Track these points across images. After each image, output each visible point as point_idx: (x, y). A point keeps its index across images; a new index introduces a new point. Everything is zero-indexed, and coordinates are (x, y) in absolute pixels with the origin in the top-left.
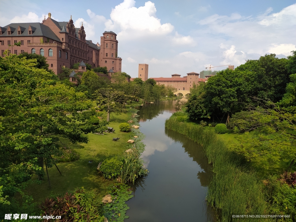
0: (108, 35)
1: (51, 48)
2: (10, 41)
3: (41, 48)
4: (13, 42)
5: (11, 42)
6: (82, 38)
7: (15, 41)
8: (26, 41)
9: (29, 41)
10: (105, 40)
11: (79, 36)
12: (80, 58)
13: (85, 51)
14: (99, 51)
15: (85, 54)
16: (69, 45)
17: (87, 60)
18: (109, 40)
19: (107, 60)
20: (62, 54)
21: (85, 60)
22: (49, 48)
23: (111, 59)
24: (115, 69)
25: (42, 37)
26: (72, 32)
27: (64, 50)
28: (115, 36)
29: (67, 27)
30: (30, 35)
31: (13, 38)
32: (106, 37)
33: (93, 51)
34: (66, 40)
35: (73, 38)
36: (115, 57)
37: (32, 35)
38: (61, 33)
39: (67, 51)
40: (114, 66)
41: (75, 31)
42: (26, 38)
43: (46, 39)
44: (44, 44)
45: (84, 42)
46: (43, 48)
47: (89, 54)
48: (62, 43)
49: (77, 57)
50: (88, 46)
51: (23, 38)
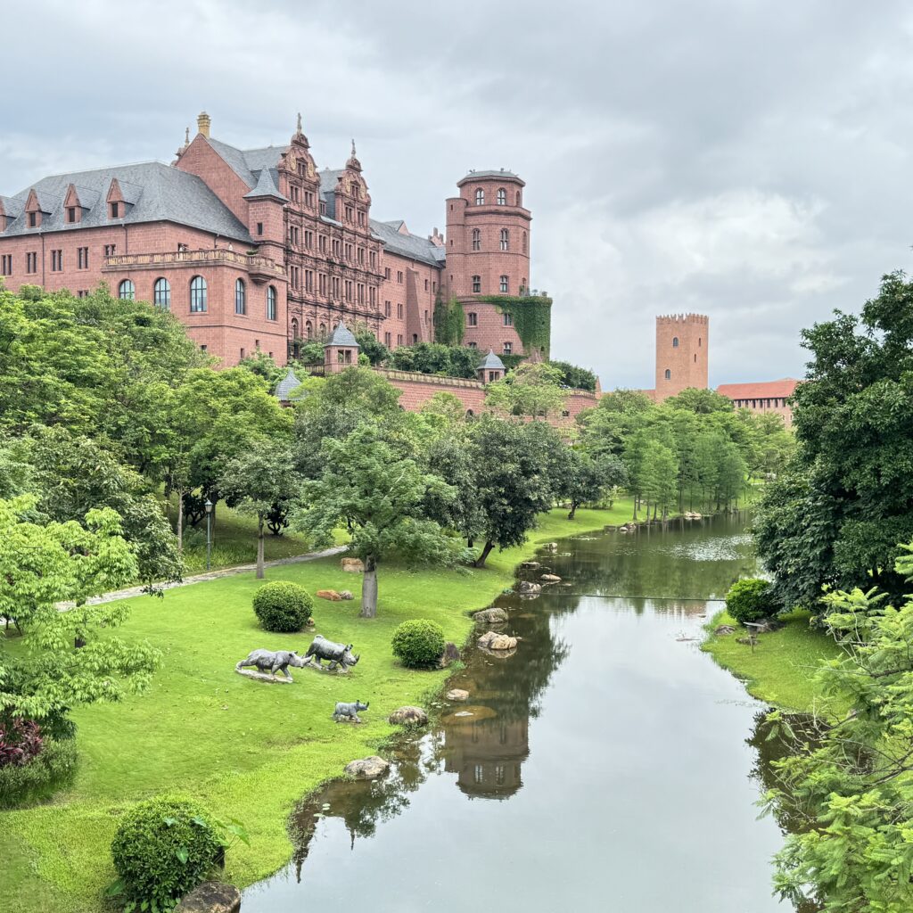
0: (480, 190)
1: (200, 272)
2: (35, 254)
4: (48, 255)
5: (39, 257)
6: (355, 213)
7: (54, 252)
8: (99, 250)
9: (109, 250)
10: (467, 214)
11: (341, 207)
12: (343, 309)
13: (368, 274)
14: (440, 267)
15: (367, 290)
16: (288, 251)
17: (378, 317)
18: (487, 208)
19: (477, 309)
20: (249, 298)
21: (367, 316)
22: (192, 273)
23: (497, 302)
24: (518, 349)
25: (167, 228)
26: (301, 193)
27: (258, 279)
28: (516, 189)
29: (281, 171)
30: (115, 222)
31: (48, 240)
32: (471, 200)
33: (408, 271)
34: (276, 230)
35: (308, 217)
36: (514, 293)
37: (121, 221)
38: (250, 200)
39: (272, 282)
40: (512, 335)
41: (317, 184)
42: (98, 235)
43: (182, 232)
44: (169, 258)
45: (362, 231)
46: (167, 274)
47: (385, 285)
48: (256, 246)
49: (330, 306)
50: (382, 248)
51: (88, 236)
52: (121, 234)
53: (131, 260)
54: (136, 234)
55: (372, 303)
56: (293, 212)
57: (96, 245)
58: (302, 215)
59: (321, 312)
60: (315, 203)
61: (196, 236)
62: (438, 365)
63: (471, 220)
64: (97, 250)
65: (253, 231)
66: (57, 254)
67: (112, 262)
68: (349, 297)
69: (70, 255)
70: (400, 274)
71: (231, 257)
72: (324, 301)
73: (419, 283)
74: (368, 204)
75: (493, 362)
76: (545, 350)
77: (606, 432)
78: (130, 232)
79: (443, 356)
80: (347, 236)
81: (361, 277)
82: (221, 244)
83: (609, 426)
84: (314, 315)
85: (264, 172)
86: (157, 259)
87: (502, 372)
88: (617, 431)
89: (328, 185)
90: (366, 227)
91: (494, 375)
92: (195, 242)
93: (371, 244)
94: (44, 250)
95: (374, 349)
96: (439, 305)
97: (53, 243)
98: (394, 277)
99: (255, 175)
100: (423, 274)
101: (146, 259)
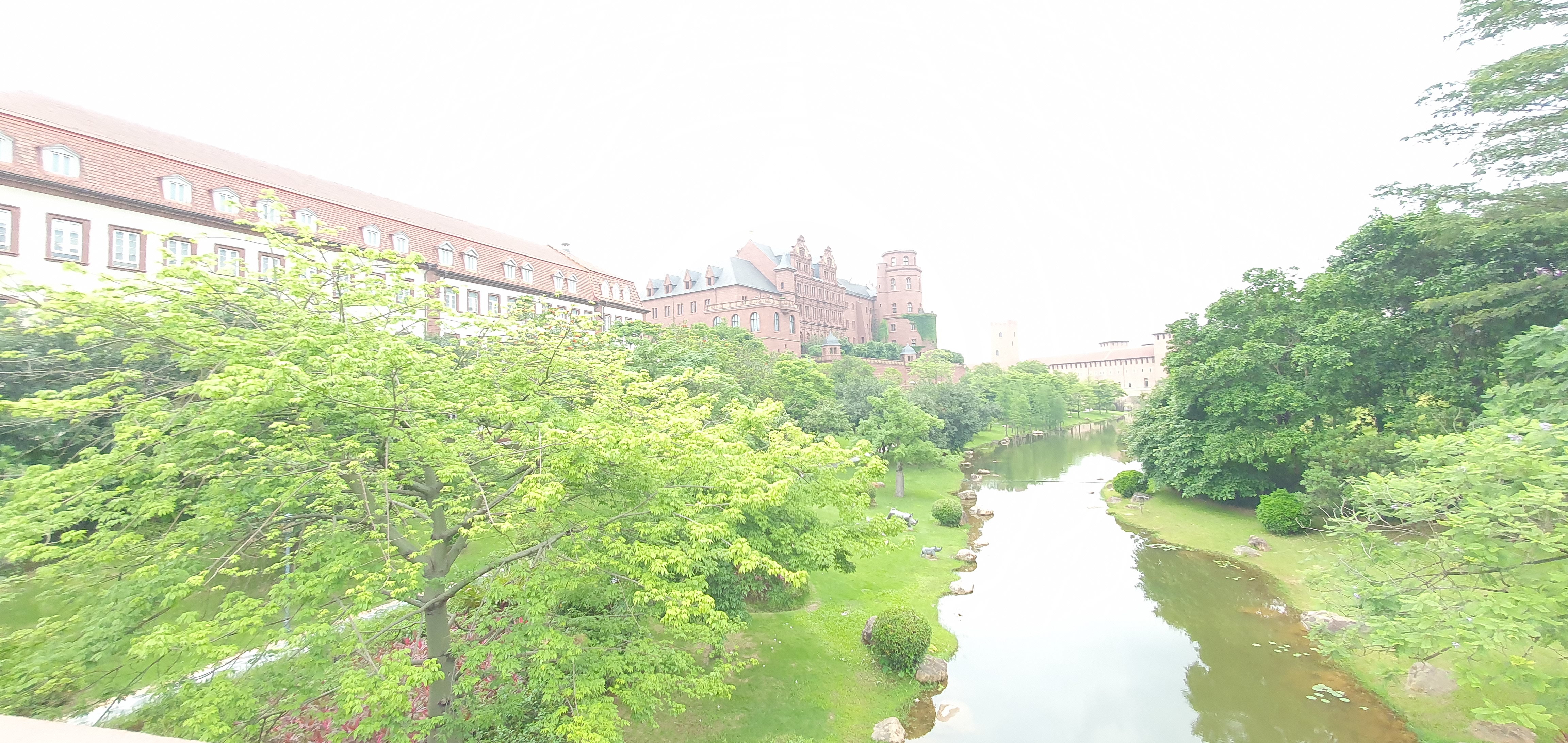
0: (894, 258)
1: (756, 310)
3: (732, 313)
4: (676, 307)
6: (829, 274)
7: (678, 305)
9: (707, 302)
10: (887, 271)
11: (822, 270)
12: (825, 326)
13: (837, 306)
14: (873, 299)
15: (837, 314)
16: (796, 296)
17: (844, 329)
18: (899, 267)
19: (896, 322)
20: (781, 323)
21: (838, 328)
22: (752, 311)
23: (907, 317)
24: (919, 343)
25: (736, 288)
26: (802, 265)
27: (785, 312)
28: (914, 256)
29: (792, 255)
30: (710, 287)
31: (675, 299)
32: (889, 264)
33: (857, 303)
34: (790, 286)
35: (806, 278)
36: (916, 312)
37: (713, 287)
38: (775, 271)
39: (792, 313)
40: (917, 336)
41: (810, 260)
42: (701, 295)
43: (745, 290)
44: (739, 304)
45: (833, 283)
46: (738, 313)
47: (846, 311)
48: (780, 295)
49: (819, 324)
50: (844, 291)
51: (696, 295)
52: (713, 293)
53: (719, 307)
54: (721, 293)
55: (840, 321)
56: (798, 276)
57: (700, 300)
58: (803, 277)
59: (814, 327)
60: (810, 270)
61: (751, 292)
62: (879, 353)
63: (889, 274)
64: (701, 303)
65: (779, 287)
66: (680, 306)
67: (710, 308)
68: (828, 319)
69: (687, 307)
70: (853, 305)
71: (772, 301)
72: (815, 322)
73: (864, 310)
74: (836, 269)
75: (909, 350)
76: (934, 342)
77: (980, 387)
78: (718, 291)
79: (881, 348)
80: (825, 286)
81: (834, 308)
82: (766, 295)
83: (982, 383)
84: (811, 329)
85: (784, 256)
86: (733, 305)
87: (915, 356)
88: (986, 387)
89: (816, 260)
90: (835, 281)
91: (910, 358)
92: (751, 295)
93: (838, 290)
94: (673, 304)
95: (847, 346)
96: (874, 321)
97: (678, 300)
98: (850, 307)
99: (779, 258)
100: (865, 304)
101: (728, 305)
